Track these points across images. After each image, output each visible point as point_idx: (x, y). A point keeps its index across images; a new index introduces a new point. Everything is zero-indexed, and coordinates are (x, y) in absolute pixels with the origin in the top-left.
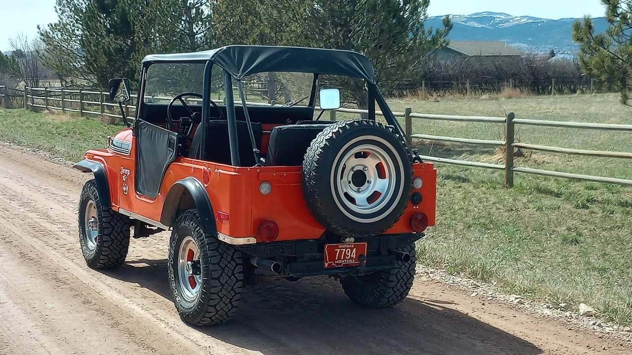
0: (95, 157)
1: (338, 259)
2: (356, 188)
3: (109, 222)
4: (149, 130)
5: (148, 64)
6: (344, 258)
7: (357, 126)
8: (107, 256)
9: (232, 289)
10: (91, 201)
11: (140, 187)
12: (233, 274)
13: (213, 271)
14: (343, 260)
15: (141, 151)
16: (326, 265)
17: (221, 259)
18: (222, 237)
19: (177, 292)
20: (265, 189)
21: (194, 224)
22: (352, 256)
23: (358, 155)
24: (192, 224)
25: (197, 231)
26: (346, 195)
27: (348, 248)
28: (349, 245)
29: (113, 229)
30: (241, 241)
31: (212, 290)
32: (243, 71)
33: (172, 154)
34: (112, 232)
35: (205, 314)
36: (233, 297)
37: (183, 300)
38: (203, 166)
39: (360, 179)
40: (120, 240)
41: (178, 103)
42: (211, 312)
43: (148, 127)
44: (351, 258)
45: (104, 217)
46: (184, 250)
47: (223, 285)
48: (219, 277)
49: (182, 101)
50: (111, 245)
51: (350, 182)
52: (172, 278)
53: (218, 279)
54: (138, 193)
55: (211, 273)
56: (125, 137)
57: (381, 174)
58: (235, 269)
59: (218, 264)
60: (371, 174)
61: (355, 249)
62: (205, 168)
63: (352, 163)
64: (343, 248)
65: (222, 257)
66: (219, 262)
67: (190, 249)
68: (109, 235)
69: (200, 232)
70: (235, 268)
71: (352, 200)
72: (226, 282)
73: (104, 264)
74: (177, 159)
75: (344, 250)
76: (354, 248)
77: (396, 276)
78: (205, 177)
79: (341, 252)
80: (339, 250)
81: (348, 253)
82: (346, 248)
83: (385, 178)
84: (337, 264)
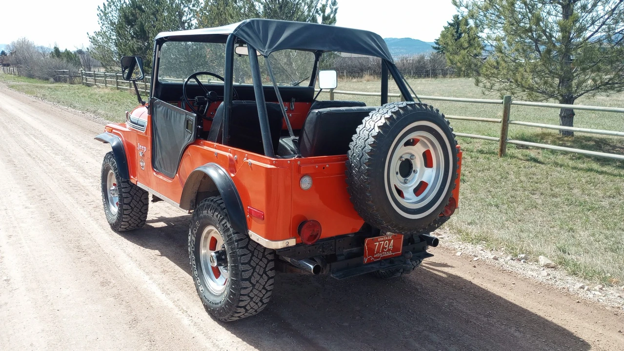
0: (114, 131)
2: (402, 179)
3: (129, 193)
4: (164, 109)
5: (161, 41)
6: (383, 251)
7: (411, 111)
8: (128, 222)
9: (264, 288)
10: (111, 171)
11: (157, 164)
12: (265, 272)
13: (243, 271)
14: (381, 253)
15: (156, 129)
16: (366, 260)
17: (251, 257)
18: (254, 236)
19: (199, 281)
20: (306, 183)
21: (219, 215)
22: (390, 248)
23: (408, 144)
24: (217, 216)
25: (223, 225)
26: (397, 189)
27: (387, 240)
28: (387, 237)
29: (133, 199)
30: (279, 245)
31: (243, 292)
32: (270, 47)
33: (190, 137)
34: (131, 201)
35: (233, 314)
36: (264, 295)
37: (206, 291)
38: (228, 152)
39: (406, 168)
40: (140, 208)
41: (193, 81)
42: (240, 313)
43: (163, 107)
44: (389, 250)
45: (123, 188)
46: (206, 238)
47: (254, 285)
48: (250, 277)
49: (197, 80)
50: (131, 212)
51: (397, 173)
52: (194, 265)
53: (249, 280)
54: (155, 170)
55: (241, 274)
56: (141, 114)
57: (428, 163)
58: (266, 267)
59: (249, 263)
60: (418, 163)
61: (392, 240)
62: (231, 155)
63: (401, 152)
65: (253, 255)
66: (250, 261)
67: (212, 237)
68: (129, 204)
69: (226, 226)
70: (266, 265)
71: (401, 194)
72: (257, 282)
73: (125, 228)
74: (196, 141)
75: (383, 242)
78: (231, 166)
79: (380, 245)
80: (378, 243)
81: (386, 245)
82: (384, 241)
83: (432, 167)
84: (375, 258)
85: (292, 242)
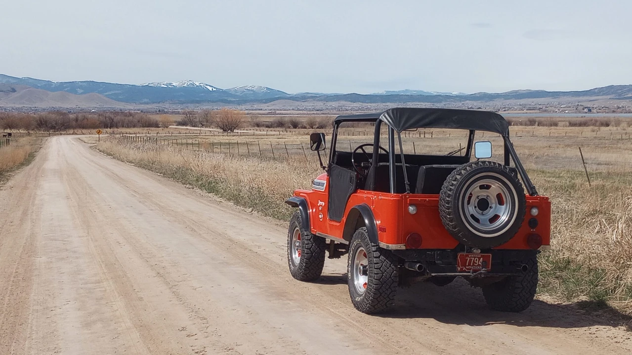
0: (301, 194)
1: (468, 265)
2: (480, 212)
4: (337, 171)
5: (338, 122)
6: (473, 265)
10: (297, 228)
14: (472, 266)
15: (332, 187)
16: (459, 269)
18: (381, 244)
20: (412, 210)
22: (480, 263)
23: (482, 187)
26: (472, 216)
28: (477, 255)
30: (395, 247)
32: (402, 128)
33: (353, 187)
38: (371, 195)
39: (483, 205)
41: (360, 151)
44: (479, 265)
49: (363, 150)
51: (475, 207)
54: (330, 219)
56: (322, 179)
57: (500, 202)
60: (493, 201)
61: (482, 259)
62: (373, 196)
63: (476, 191)
71: (477, 220)
74: (355, 191)
75: (473, 258)
76: (481, 257)
79: (471, 260)
80: (469, 259)
81: (476, 261)
82: (475, 257)
83: (503, 205)
84: (467, 269)
85: (403, 248)
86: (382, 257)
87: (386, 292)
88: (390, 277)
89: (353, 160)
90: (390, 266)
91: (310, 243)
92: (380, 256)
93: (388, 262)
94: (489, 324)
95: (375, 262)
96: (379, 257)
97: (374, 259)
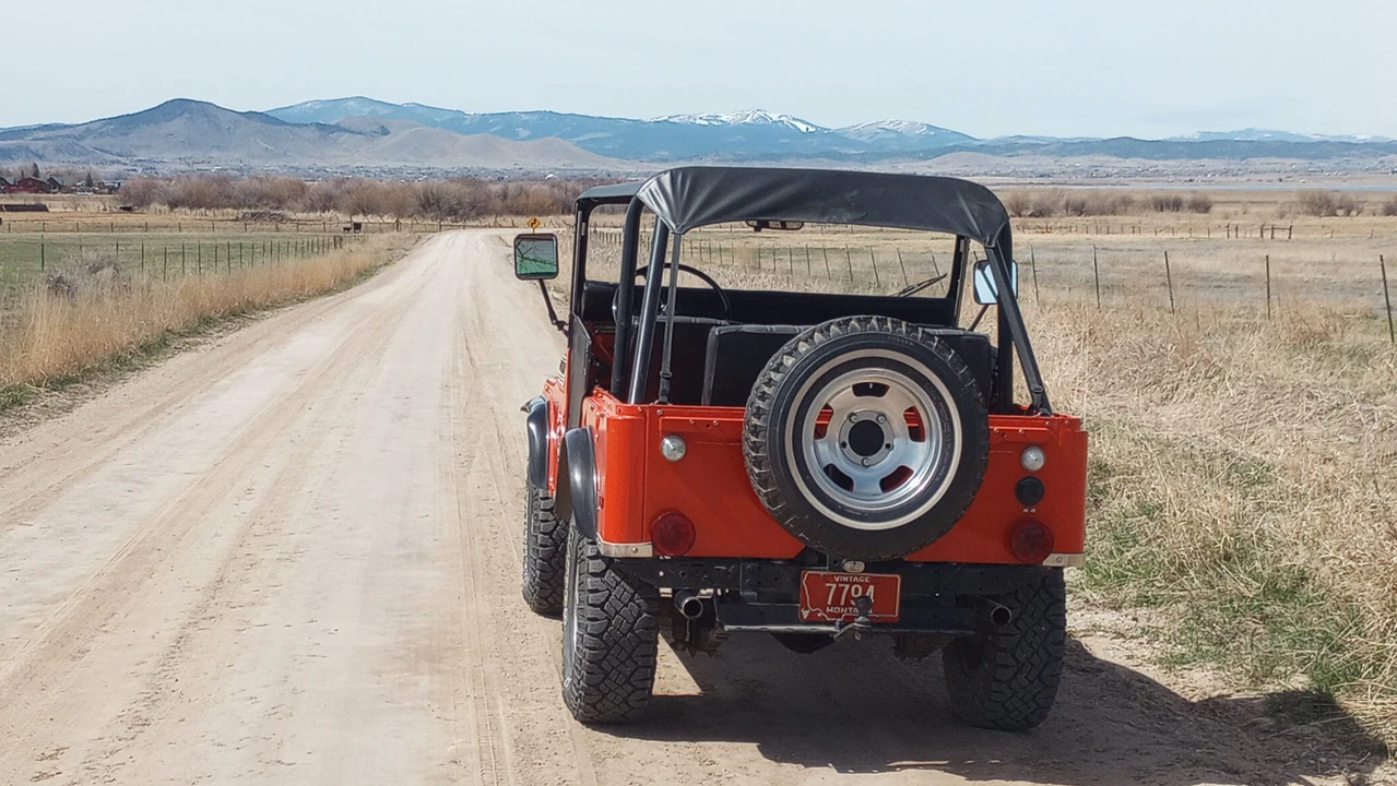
1: (833, 605)
2: (856, 458)
5: (587, 205)
6: (847, 604)
14: (844, 607)
16: (804, 614)
23: (860, 390)
26: (829, 469)
27: (856, 583)
28: (859, 577)
30: (621, 550)
51: (842, 445)
57: (915, 431)
60: (895, 430)
61: (872, 587)
64: (845, 583)
71: (845, 482)
75: (847, 586)
76: (869, 584)
77: (1013, 656)
79: (839, 591)
80: (834, 586)
81: (856, 593)
82: (852, 584)
83: (923, 441)
84: (830, 615)
85: (645, 550)
86: (610, 574)
87: (622, 668)
88: (631, 630)
89: (614, 308)
90: (632, 600)
91: (552, 517)
92: (605, 571)
93: (628, 588)
94: (893, 769)
95: (590, 588)
96: (601, 574)
97: (589, 580)
